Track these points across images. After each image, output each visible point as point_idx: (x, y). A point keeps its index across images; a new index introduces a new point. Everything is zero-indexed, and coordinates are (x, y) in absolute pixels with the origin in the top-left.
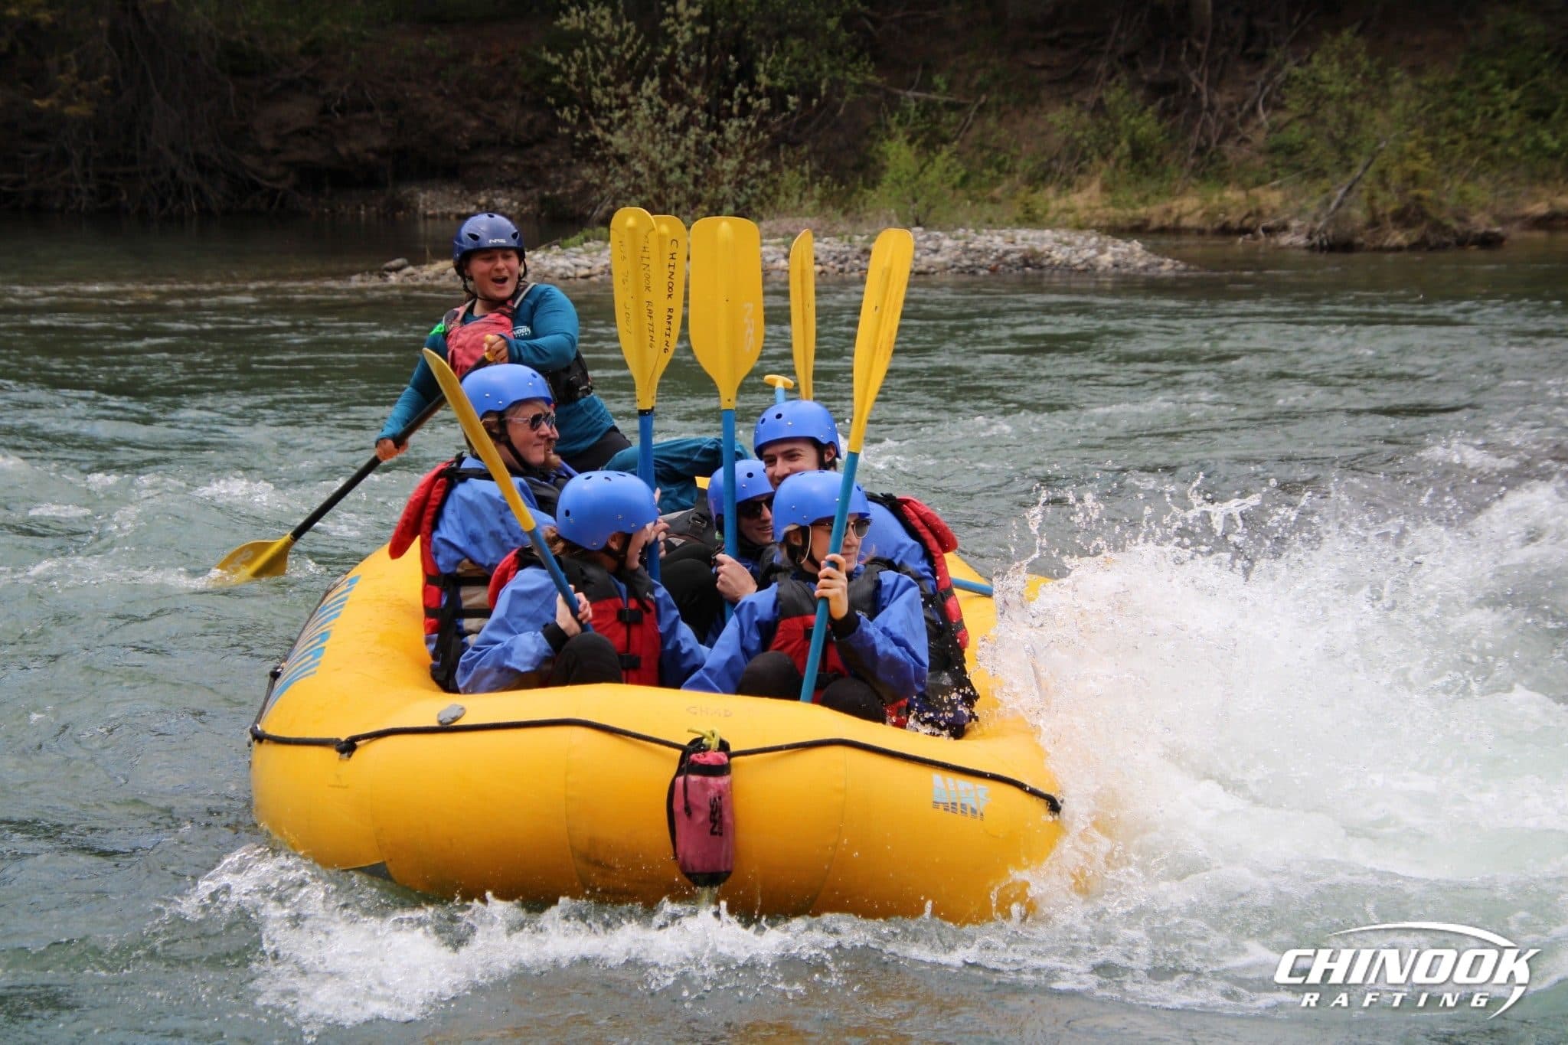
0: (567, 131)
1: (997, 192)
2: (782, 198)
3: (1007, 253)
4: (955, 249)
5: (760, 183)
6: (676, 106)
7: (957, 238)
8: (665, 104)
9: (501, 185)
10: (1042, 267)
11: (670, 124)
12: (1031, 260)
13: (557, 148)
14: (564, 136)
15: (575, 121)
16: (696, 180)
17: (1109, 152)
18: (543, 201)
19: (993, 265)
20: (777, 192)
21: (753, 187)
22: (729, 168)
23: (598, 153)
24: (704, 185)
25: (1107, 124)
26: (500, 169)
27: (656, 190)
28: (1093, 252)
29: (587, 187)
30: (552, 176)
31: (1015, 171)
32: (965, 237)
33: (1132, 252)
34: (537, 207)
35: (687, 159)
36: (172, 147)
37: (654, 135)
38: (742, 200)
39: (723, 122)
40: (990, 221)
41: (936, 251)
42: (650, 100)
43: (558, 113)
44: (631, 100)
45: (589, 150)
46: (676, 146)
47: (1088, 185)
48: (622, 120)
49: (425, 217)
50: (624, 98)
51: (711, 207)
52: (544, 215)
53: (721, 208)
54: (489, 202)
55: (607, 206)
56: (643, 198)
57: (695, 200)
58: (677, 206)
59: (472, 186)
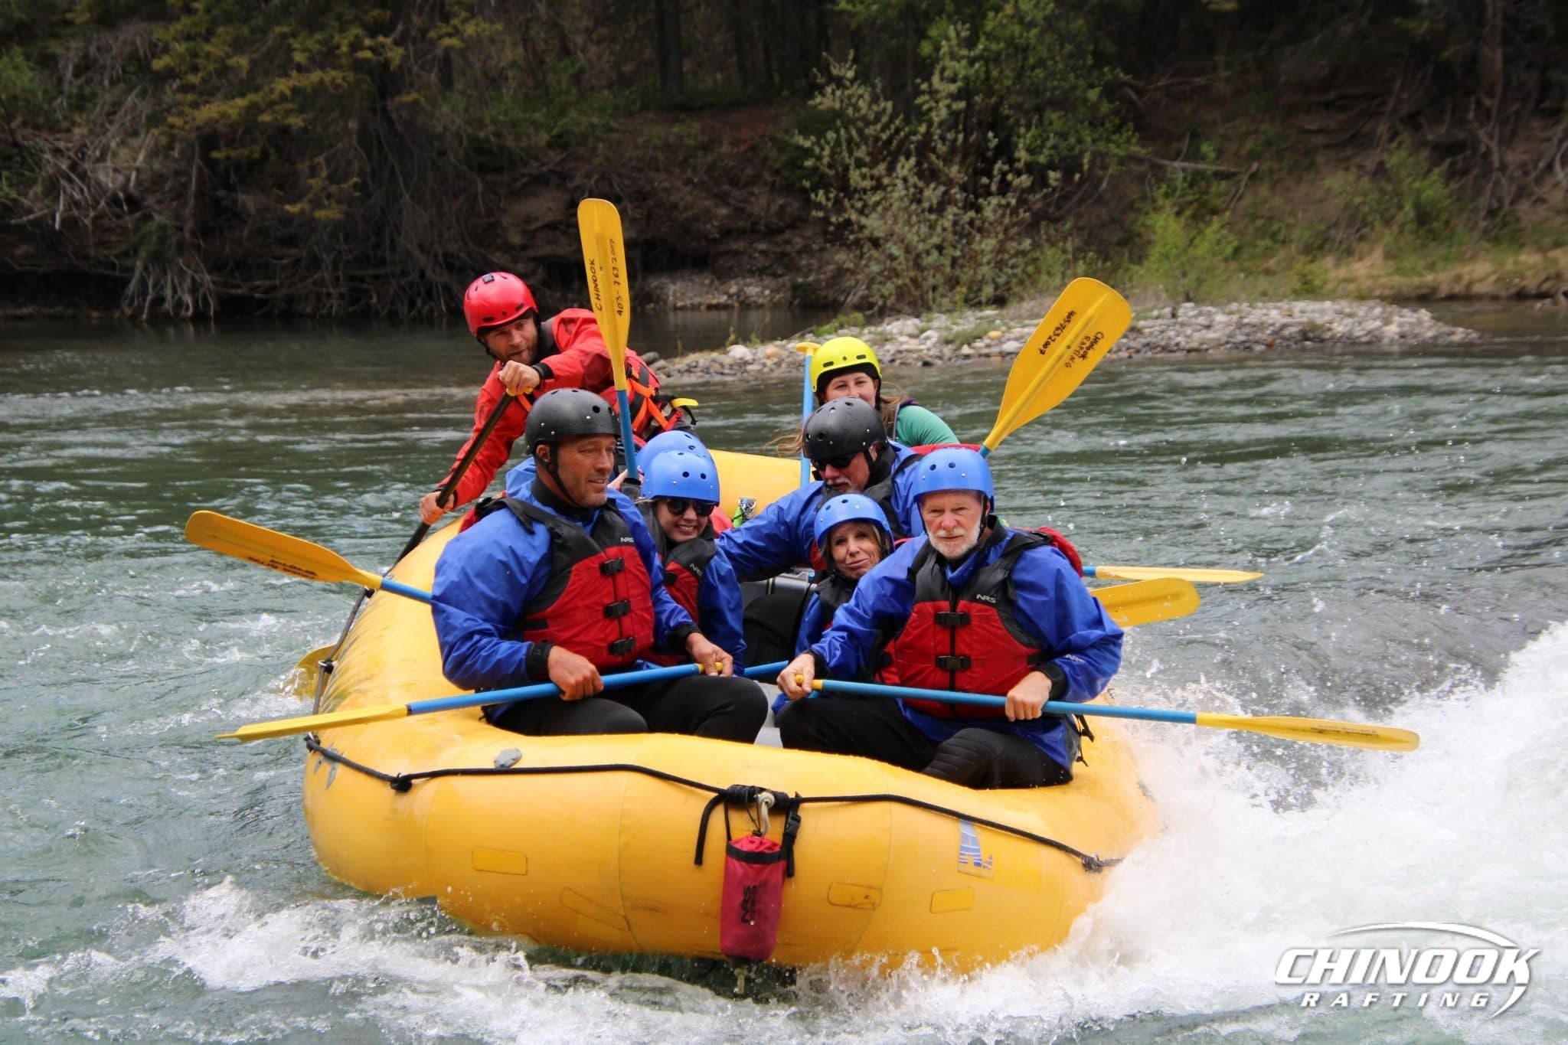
0: (821, 214)
1: (1272, 263)
2: (1044, 277)
3: (1284, 326)
4: (1228, 324)
5: (1020, 260)
6: (932, 185)
7: (1230, 313)
8: (921, 184)
9: (752, 273)
10: (1322, 341)
11: (926, 205)
12: (1311, 335)
13: (808, 233)
14: (818, 220)
15: (830, 204)
16: (954, 262)
17: (1393, 217)
18: (796, 288)
19: (1270, 339)
20: (1038, 271)
21: (1012, 267)
22: (988, 248)
23: (852, 237)
24: (962, 267)
25: (1390, 188)
26: (750, 257)
27: (912, 274)
28: (1378, 323)
29: (841, 272)
30: (804, 262)
31: (1291, 241)
32: (1239, 311)
33: (1420, 322)
34: (789, 294)
35: (944, 240)
36: (421, 247)
37: (910, 216)
38: (1002, 280)
39: (981, 200)
40: (1265, 294)
41: (1208, 327)
42: (905, 180)
43: (813, 196)
44: (886, 181)
45: (841, 235)
46: (932, 227)
47: (1371, 251)
48: (878, 203)
49: (676, 309)
50: (879, 179)
51: (970, 289)
52: (796, 302)
53: (980, 290)
54: (741, 291)
55: (862, 291)
56: (900, 282)
57: (953, 283)
58: (934, 288)
59: (723, 276)
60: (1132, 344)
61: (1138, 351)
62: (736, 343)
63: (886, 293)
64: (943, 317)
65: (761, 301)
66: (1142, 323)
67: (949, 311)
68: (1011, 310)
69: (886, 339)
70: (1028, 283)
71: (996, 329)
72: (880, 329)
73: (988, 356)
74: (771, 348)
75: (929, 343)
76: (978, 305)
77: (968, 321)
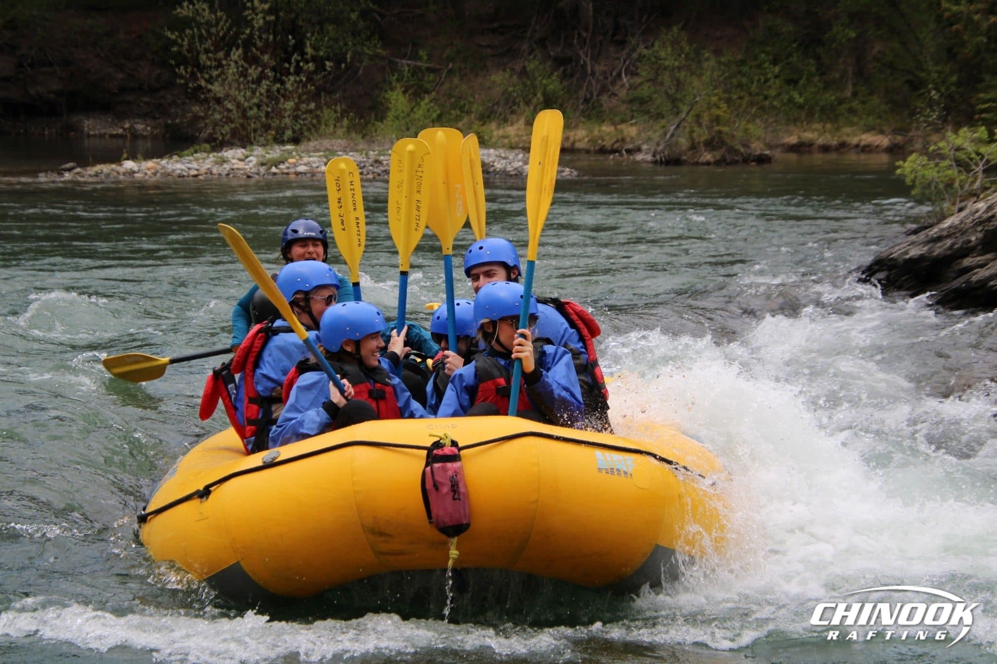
0: (182, 81)
1: (461, 124)
2: (323, 127)
5: (308, 117)
6: (253, 67)
8: (246, 65)
9: (139, 116)
10: (489, 173)
11: (250, 79)
13: (176, 92)
14: (181, 85)
15: (188, 76)
16: (267, 114)
17: (530, 101)
18: (167, 126)
20: (319, 122)
21: (304, 119)
22: (288, 107)
23: (202, 96)
24: (272, 118)
25: (529, 82)
26: (138, 105)
27: (241, 121)
28: (521, 163)
29: (196, 118)
30: (173, 111)
31: (471, 112)
34: (163, 130)
35: (261, 101)
37: (239, 85)
38: (297, 127)
39: (284, 78)
42: (236, 62)
43: (177, 70)
44: (224, 62)
45: (196, 94)
46: (254, 92)
47: (518, 120)
48: (219, 76)
49: (89, 136)
50: (219, 61)
51: (277, 132)
52: (168, 135)
53: (283, 133)
54: (132, 127)
55: (209, 130)
56: (233, 126)
57: (267, 128)
58: (255, 131)
59: (121, 117)
60: (376, 170)
61: (379, 175)
62: (127, 159)
63: (224, 132)
64: (260, 149)
65: (145, 133)
66: (382, 158)
67: (264, 145)
68: (302, 147)
69: (224, 161)
70: (313, 130)
71: (293, 157)
72: (220, 154)
73: (288, 174)
74: (150, 164)
75: (251, 165)
76: (282, 142)
77: (276, 152)
